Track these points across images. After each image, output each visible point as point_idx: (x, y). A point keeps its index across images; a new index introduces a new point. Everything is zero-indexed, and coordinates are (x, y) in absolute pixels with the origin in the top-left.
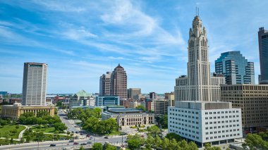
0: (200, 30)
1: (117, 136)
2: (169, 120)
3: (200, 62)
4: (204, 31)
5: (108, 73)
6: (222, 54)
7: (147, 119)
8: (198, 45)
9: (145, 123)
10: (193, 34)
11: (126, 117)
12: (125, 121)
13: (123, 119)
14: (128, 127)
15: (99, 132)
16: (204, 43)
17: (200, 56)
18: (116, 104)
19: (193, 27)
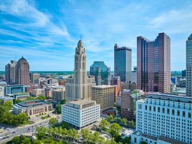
0: (82, 50)
1: (28, 126)
2: (62, 108)
3: (81, 70)
4: (84, 50)
5: (12, 62)
6: (94, 62)
7: (48, 108)
8: (80, 60)
9: (46, 111)
10: (78, 52)
11: (33, 109)
12: (32, 112)
13: (31, 111)
14: (34, 115)
15: (14, 125)
16: (84, 58)
17: (82, 67)
18: (22, 91)
19: (78, 47)
